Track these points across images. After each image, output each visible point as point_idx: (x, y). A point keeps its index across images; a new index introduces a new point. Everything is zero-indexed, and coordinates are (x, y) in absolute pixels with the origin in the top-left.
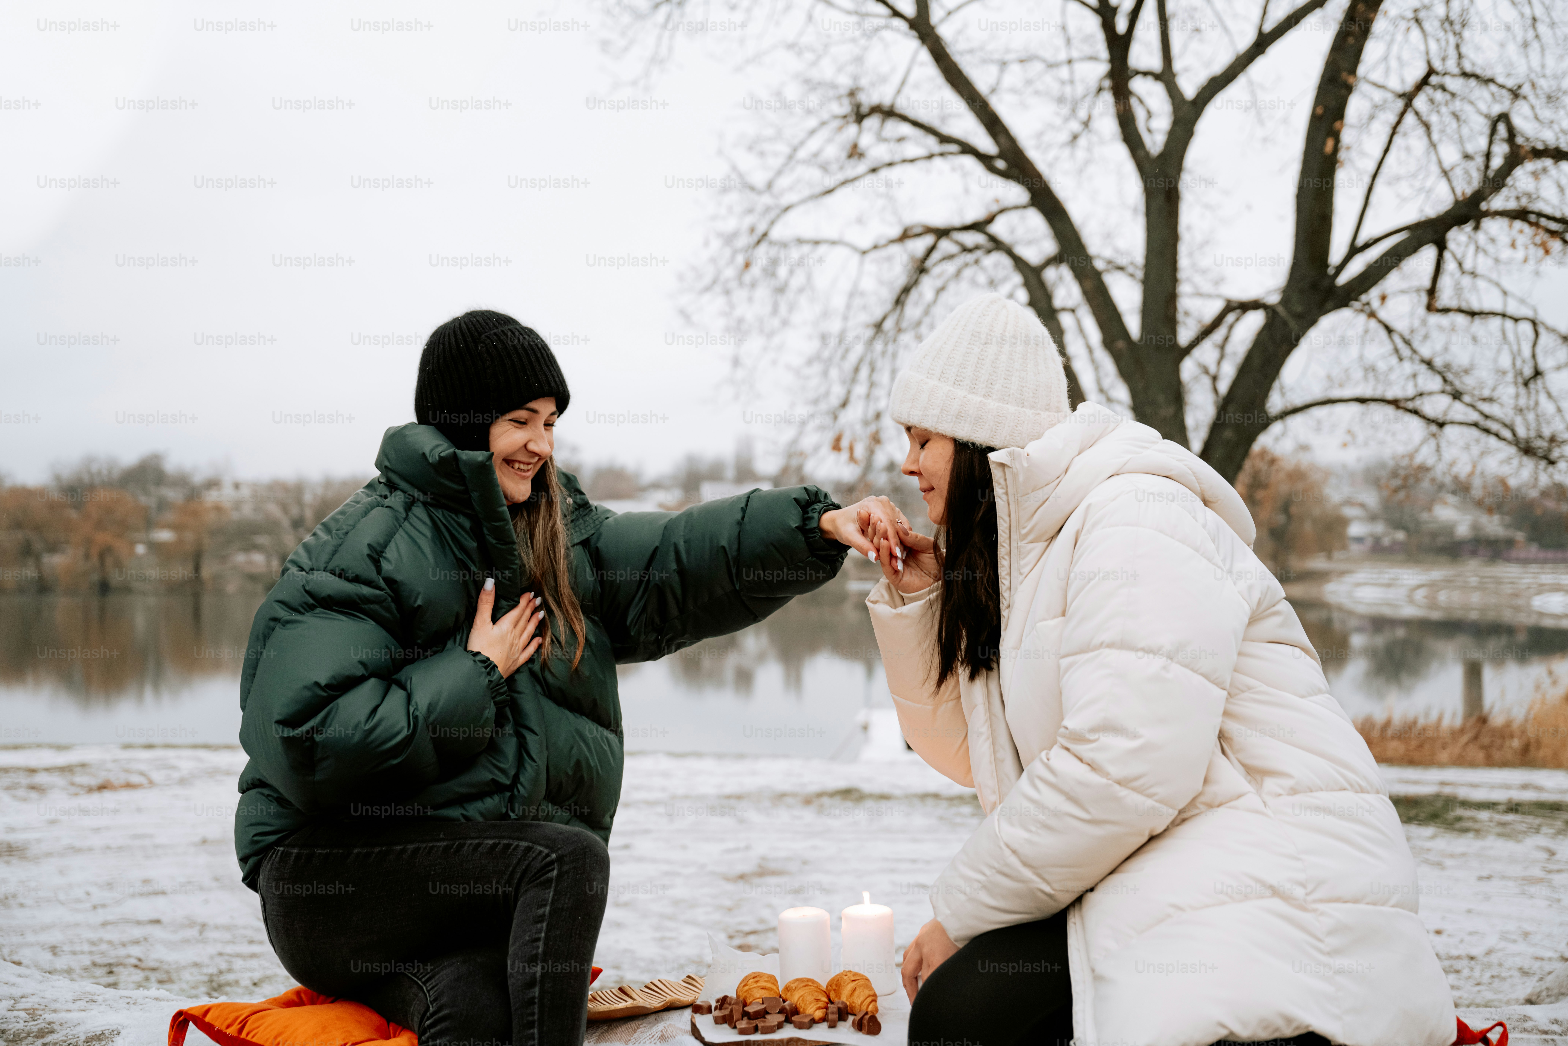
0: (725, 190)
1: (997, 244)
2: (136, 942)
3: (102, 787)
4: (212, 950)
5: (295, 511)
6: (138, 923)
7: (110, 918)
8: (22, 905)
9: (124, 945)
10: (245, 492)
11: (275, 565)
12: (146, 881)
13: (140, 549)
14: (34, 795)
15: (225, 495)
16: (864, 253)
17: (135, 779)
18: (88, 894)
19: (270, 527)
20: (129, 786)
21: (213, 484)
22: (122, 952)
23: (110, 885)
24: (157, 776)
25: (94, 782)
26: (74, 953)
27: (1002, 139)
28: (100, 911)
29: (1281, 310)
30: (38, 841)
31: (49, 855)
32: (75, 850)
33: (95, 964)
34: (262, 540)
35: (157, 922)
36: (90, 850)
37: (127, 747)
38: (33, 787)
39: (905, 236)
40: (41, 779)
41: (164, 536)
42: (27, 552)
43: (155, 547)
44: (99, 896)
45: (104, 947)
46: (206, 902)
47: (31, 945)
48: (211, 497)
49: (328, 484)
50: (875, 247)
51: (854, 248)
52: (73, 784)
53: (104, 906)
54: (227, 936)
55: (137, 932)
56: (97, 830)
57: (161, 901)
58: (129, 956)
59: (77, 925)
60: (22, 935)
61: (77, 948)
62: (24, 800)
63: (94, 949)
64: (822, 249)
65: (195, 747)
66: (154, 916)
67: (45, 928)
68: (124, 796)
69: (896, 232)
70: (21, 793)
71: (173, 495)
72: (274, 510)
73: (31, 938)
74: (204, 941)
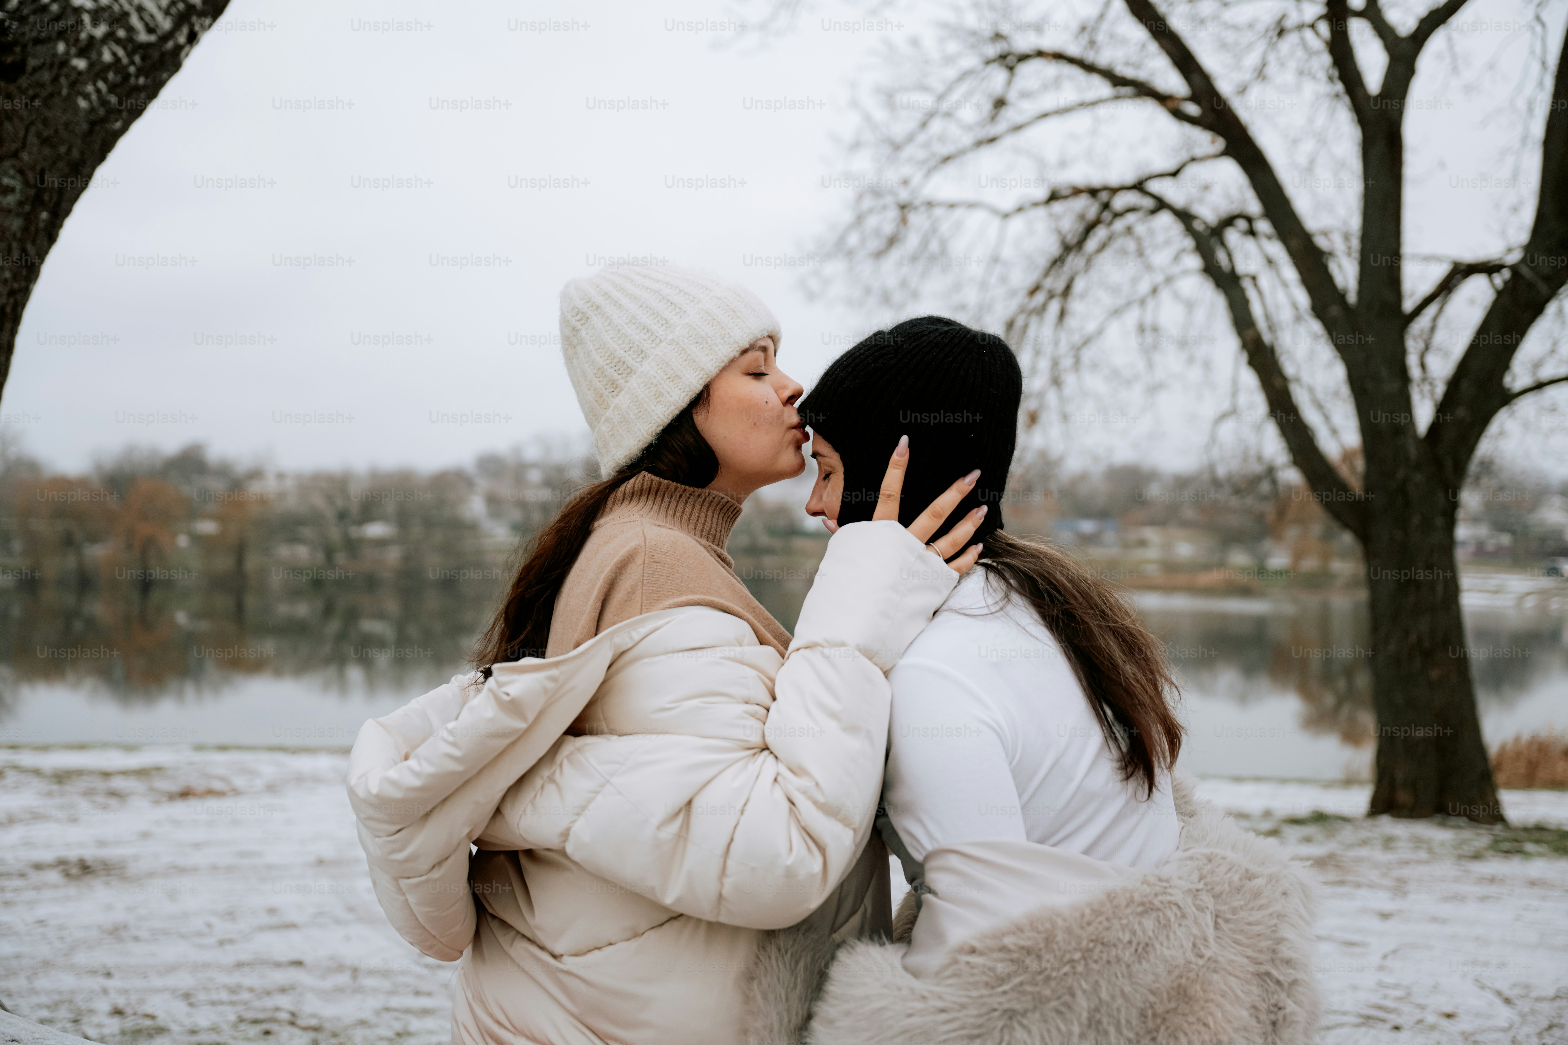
0: (856, 146)
1: (1161, 205)
2: (283, 990)
3: (185, 794)
4: (374, 1003)
5: (340, 503)
6: (278, 965)
7: (244, 957)
8: (136, 939)
9: (268, 993)
10: (289, 483)
11: (320, 557)
12: (272, 911)
13: (183, 541)
14: (113, 802)
15: (269, 486)
16: (1006, 216)
17: (218, 785)
18: (209, 925)
19: (314, 519)
20: (210, 793)
21: (256, 474)
22: (269, 1002)
23: (231, 915)
24: (239, 782)
25: (174, 788)
26: (213, 1003)
27: (1197, 79)
28: (228, 947)
29: (1525, 271)
30: (136, 858)
31: (151, 875)
32: (182, 870)
33: (241, 1020)
34: (307, 532)
35: (298, 963)
36: (195, 869)
37: (200, 748)
38: (114, 794)
39: (1054, 197)
40: (118, 783)
41: (208, 527)
42: (68, 542)
43: (197, 539)
44: (223, 928)
45: (245, 996)
46: (348, 938)
47: (158, 991)
48: (255, 488)
49: (375, 475)
50: (1020, 209)
51: (994, 211)
52: (152, 789)
53: (231, 941)
54: (386, 984)
55: (280, 977)
56: (197, 846)
57: (294, 936)
58: (277, 1009)
59: (206, 966)
60: (145, 977)
61: (215, 997)
62: (105, 807)
63: (235, 998)
64: (958, 213)
65: (272, 749)
66: (294, 956)
67: (171, 969)
68: (212, 803)
69: (1042, 193)
70: (100, 799)
71: (217, 486)
72: (319, 501)
73: (157, 982)
74: (359, 990)
